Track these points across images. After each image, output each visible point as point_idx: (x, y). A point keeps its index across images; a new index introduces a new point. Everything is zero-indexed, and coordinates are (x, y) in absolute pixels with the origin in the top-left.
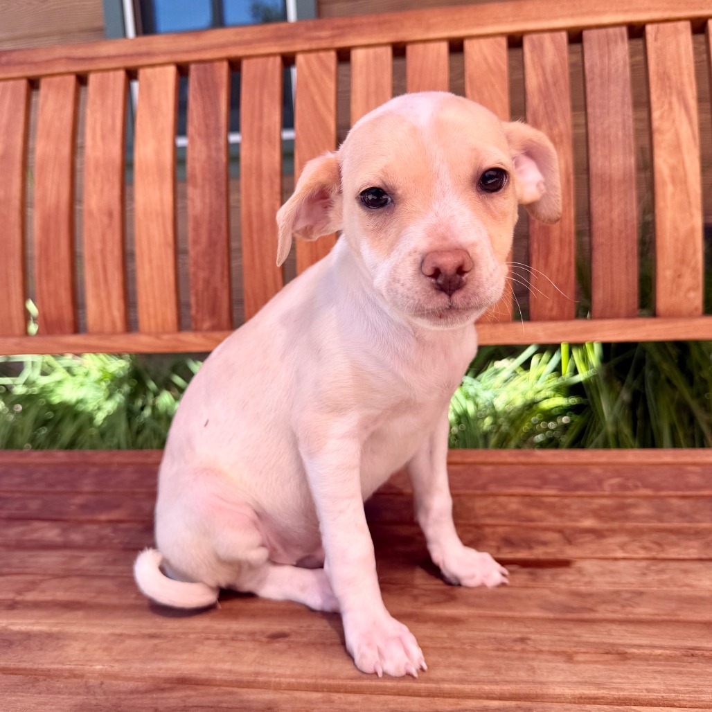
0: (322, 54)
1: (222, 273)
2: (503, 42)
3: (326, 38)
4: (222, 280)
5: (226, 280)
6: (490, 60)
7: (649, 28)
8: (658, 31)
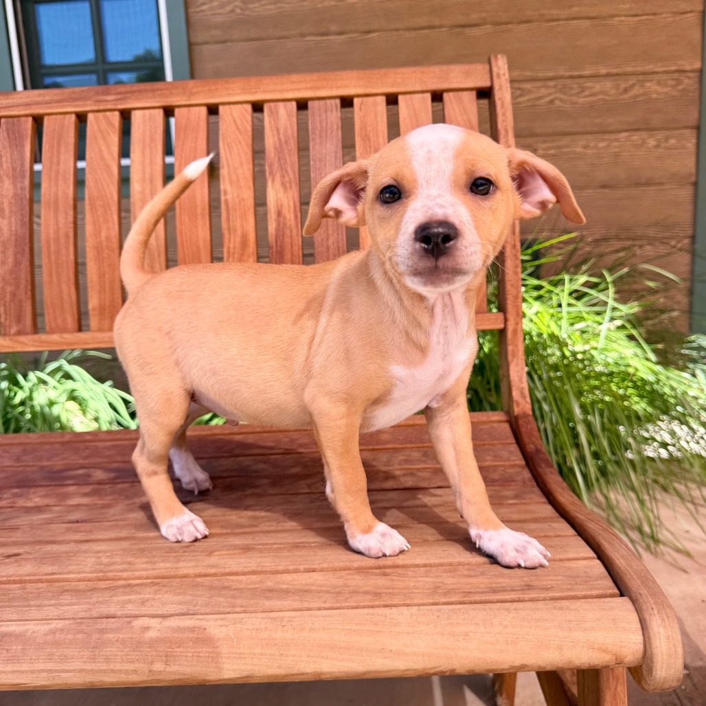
0: (108, 114)
1: (26, 287)
2: (249, 108)
3: (111, 101)
4: (26, 293)
5: (29, 293)
6: (238, 122)
7: (356, 101)
8: (362, 103)
